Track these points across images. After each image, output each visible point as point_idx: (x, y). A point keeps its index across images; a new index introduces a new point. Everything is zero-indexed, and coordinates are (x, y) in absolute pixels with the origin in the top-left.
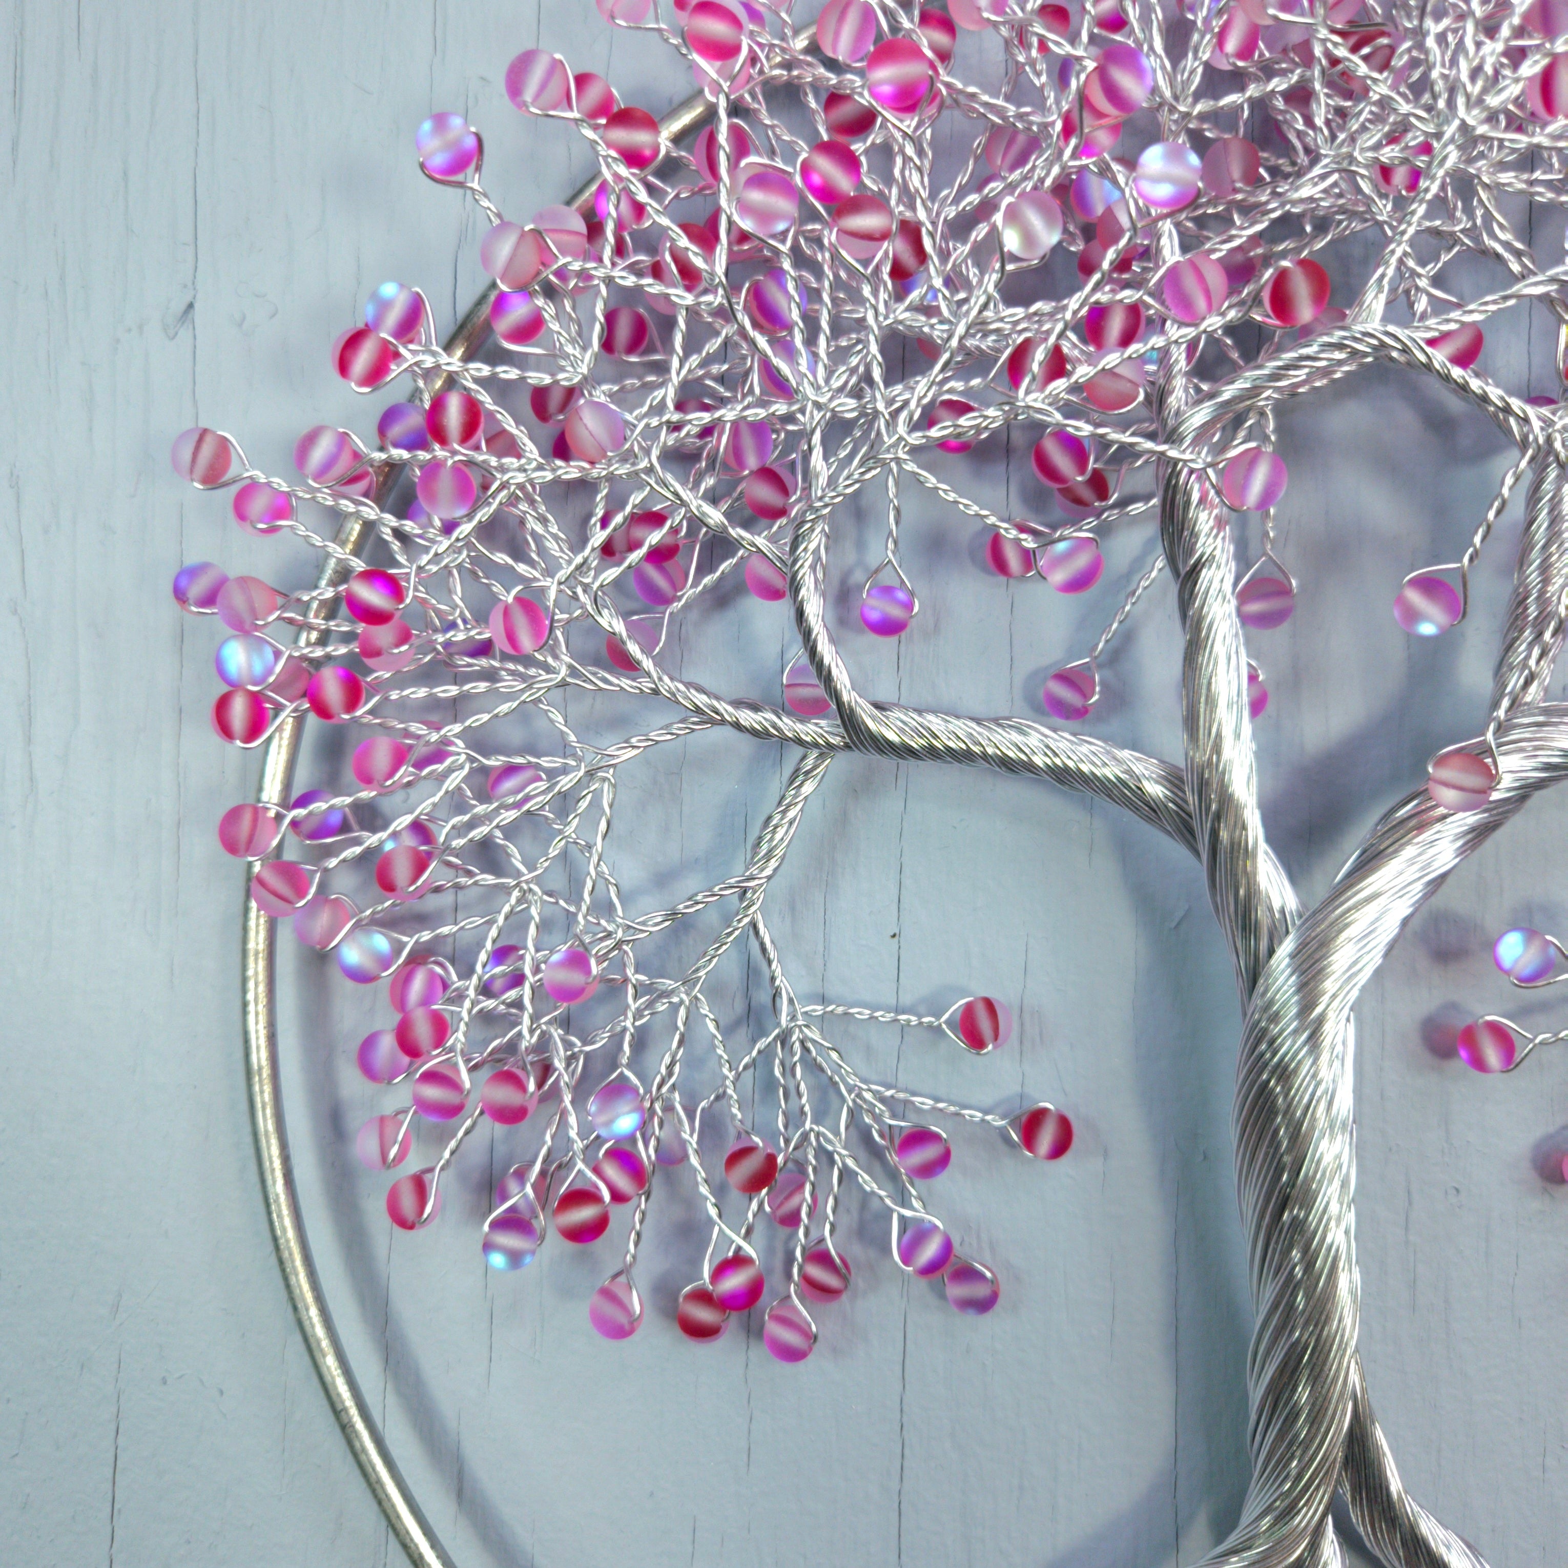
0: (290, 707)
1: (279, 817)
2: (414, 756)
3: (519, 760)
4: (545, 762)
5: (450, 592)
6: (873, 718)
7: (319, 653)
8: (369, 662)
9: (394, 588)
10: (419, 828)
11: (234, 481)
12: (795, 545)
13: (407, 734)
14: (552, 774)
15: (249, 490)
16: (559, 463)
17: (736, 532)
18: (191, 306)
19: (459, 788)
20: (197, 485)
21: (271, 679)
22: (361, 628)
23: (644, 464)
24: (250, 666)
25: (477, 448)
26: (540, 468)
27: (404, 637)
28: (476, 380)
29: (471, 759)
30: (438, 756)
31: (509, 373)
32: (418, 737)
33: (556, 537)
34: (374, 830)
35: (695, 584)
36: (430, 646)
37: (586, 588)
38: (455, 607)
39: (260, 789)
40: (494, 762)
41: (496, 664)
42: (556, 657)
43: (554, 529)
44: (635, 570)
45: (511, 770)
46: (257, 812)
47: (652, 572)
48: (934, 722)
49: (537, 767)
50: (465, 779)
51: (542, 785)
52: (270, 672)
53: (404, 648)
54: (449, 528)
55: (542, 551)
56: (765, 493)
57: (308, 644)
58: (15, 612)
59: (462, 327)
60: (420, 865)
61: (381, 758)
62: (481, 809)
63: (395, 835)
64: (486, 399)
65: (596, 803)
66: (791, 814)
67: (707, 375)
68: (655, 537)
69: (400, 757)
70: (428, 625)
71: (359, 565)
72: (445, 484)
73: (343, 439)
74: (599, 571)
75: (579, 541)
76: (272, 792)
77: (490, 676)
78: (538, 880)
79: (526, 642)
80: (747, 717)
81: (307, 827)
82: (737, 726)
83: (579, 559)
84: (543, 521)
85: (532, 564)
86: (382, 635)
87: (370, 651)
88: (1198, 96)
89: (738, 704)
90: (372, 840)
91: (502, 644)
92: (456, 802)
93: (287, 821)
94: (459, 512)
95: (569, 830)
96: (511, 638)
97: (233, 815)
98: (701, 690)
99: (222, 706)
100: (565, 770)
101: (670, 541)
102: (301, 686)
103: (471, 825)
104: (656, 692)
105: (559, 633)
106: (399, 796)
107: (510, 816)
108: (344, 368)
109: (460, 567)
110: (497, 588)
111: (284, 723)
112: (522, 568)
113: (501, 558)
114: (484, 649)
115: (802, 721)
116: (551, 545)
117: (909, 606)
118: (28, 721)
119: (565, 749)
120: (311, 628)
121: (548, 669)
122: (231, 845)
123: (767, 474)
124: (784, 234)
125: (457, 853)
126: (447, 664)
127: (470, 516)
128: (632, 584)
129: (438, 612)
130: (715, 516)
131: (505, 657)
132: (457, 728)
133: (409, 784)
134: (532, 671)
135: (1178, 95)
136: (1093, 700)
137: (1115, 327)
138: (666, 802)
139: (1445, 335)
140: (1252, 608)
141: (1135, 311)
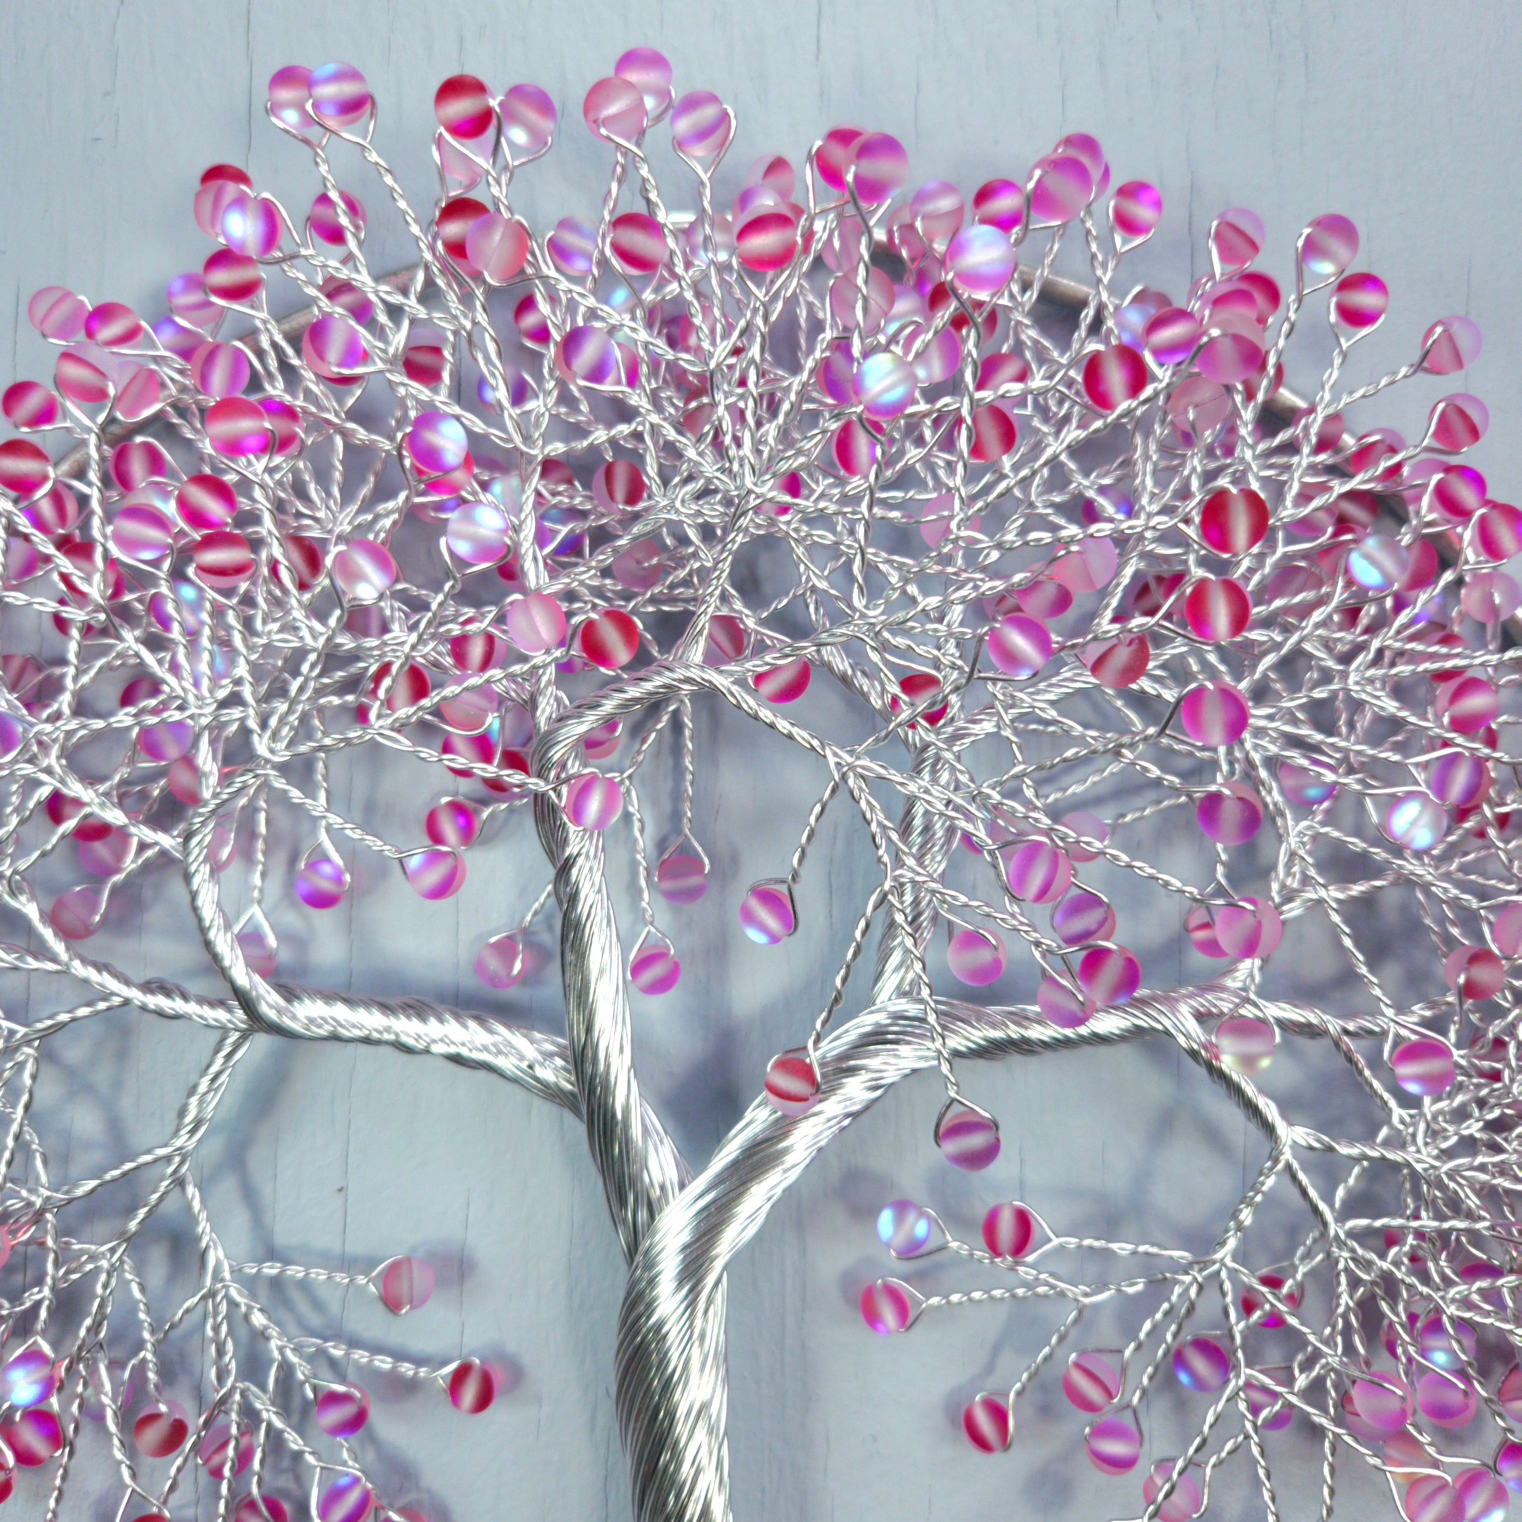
6: (278, 1009)
17: (137, 827)
23: (43, 764)
35: (136, 857)
47: (94, 845)
56: (188, 779)
65: (16, 1078)
66: (217, 1084)
74: (15, 858)
80: (153, 1001)
82: (144, 1008)
88: (548, 438)
98: (112, 973)
104: (68, 972)
117: (339, 880)
123: (188, 762)
135: (527, 439)
136: (517, 966)
137: (476, 651)
138: (122, 1055)
139: (775, 669)
140: (668, 885)
141: (490, 639)
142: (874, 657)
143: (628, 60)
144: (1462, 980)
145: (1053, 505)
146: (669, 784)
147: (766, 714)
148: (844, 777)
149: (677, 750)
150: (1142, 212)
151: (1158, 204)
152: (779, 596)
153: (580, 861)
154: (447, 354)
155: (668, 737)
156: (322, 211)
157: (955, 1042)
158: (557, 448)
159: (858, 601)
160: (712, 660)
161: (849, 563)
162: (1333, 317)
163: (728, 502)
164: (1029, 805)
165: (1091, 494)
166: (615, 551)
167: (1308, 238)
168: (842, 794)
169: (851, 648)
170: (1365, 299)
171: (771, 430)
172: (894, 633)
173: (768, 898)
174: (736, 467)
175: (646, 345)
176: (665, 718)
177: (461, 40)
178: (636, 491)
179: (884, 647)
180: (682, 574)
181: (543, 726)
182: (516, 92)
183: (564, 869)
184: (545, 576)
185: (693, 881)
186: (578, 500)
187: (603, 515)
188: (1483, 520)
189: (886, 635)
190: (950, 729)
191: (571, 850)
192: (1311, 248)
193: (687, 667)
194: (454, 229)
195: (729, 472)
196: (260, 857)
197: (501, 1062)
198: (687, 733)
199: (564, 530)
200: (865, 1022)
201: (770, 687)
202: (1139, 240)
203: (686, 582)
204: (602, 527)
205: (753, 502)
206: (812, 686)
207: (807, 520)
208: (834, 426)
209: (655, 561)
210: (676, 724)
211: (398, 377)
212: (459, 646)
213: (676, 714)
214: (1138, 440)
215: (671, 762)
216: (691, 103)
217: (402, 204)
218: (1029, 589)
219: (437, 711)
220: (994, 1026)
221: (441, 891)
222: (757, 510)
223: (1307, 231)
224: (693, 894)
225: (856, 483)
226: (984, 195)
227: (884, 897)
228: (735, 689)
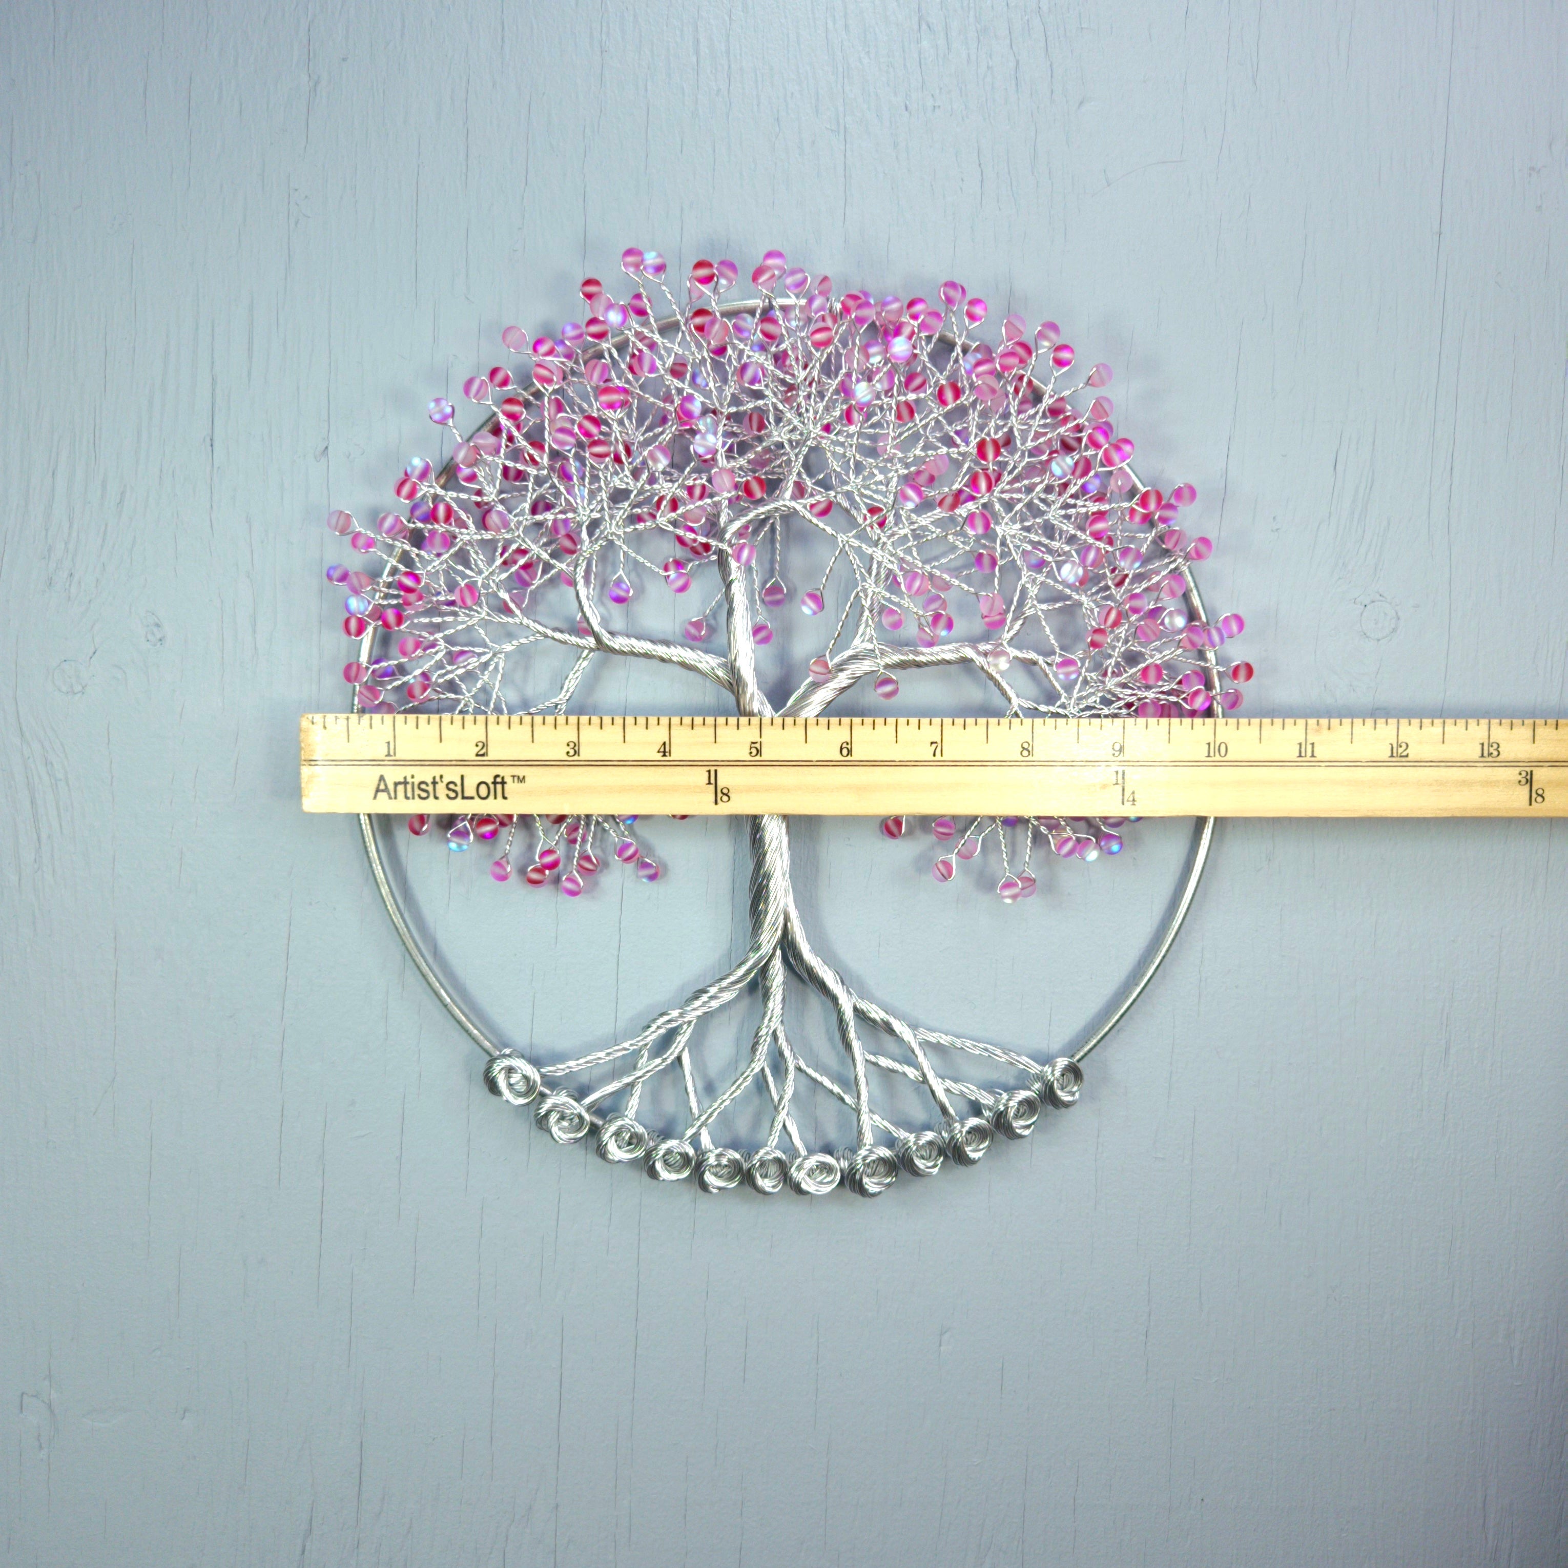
0: (373, 624)
1: (367, 668)
2: (423, 646)
3: (466, 649)
4: (477, 650)
5: (439, 579)
6: (610, 640)
7: (385, 603)
8: (406, 607)
9: (417, 578)
10: (424, 675)
11: (352, 532)
12: (576, 568)
13: (420, 636)
14: (480, 655)
15: (357, 535)
16: (483, 532)
17: (553, 562)
18: (327, 448)
19: (441, 660)
20: (337, 533)
21: (367, 613)
22: (402, 593)
23: (516, 534)
24: (358, 606)
25: (450, 524)
26: (476, 534)
27: (420, 598)
28: (451, 498)
29: (446, 648)
30: (433, 645)
31: (464, 496)
32: (425, 638)
33: (482, 560)
34: (404, 676)
35: (540, 579)
36: (431, 602)
37: (494, 581)
38: (440, 586)
39: (359, 656)
40: (456, 649)
41: (457, 609)
42: (481, 608)
43: (481, 557)
44: (517, 573)
45: (462, 653)
46: (359, 666)
47: (523, 573)
48: (633, 641)
49: (473, 652)
50: (444, 656)
51: (475, 659)
52: (366, 609)
53: (420, 602)
54: (439, 555)
55: (476, 565)
56: (568, 544)
57: (380, 597)
58: (248, 577)
59: (445, 468)
60: (425, 688)
61: (410, 645)
62: (449, 668)
63: (415, 677)
64: (454, 506)
65: (496, 668)
66: (577, 675)
67: (547, 493)
68: (522, 562)
69: (418, 645)
70: (429, 592)
71: (402, 568)
72: (438, 540)
73: (397, 519)
74: (499, 574)
75: (491, 561)
76: (364, 659)
77: (455, 614)
78: (473, 697)
79: (469, 602)
80: (558, 635)
81: (378, 673)
82: (553, 638)
83: (491, 570)
84: (477, 553)
85: (471, 569)
86: (412, 597)
87: (407, 603)
88: (729, 405)
89: (555, 630)
90: (405, 679)
91: (459, 602)
92: (440, 666)
93: (370, 671)
94: (442, 551)
95: (485, 678)
96: (463, 601)
97: (348, 667)
98: (540, 624)
99: (347, 622)
100: (484, 653)
101: (529, 561)
102: (378, 615)
103: (444, 675)
104: (521, 623)
105: (483, 598)
106: (414, 663)
107: (461, 671)
108: (398, 493)
109: (443, 570)
110: (459, 579)
111: (370, 630)
112: (468, 572)
113: (460, 567)
114: (452, 603)
115: (581, 638)
116: (480, 562)
117: (628, 591)
118: (254, 624)
119: (485, 645)
120: (381, 591)
121: (478, 612)
122: (348, 678)
123: (569, 536)
124: (569, 451)
125: (439, 686)
126: (437, 608)
127: (447, 552)
128: (515, 578)
129: (434, 588)
130: (545, 556)
131: (460, 607)
132: (441, 635)
133: (421, 657)
134: (472, 613)
135: (721, 405)
136: (703, 633)
137: (697, 492)
138: (527, 668)
139: (819, 502)
140: (768, 599)
141: (704, 487)
142: (858, 499)
143: (769, 255)
144: (1089, 640)
145: (936, 437)
146: (769, 556)
147: (815, 520)
148: (844, 546)
149: (773, 541)
150: (978, 311)
151: (986, 309)
152: (820, 473)
153: (736, 582)
154: (689, 368)
155: (769, 535)
156: (637, 303)
157: (888, 660)
158: (733, 410)
159: (852, 476)
160: (794, 498)
161: (849, 459)
162: (1051, 362)
163: (801, 434)
164: (914, 558)
165: (952, 434)
166: (756, 453)
167: (1039, 332)
168: (843, 553)
169: (849, 495)
170: (1065, 355)
171: (821, 406)
172: (865, 489)
173: (813, 597)
174: (806, 421)
175: (772, 371)
176: (768, 526)
177: (682, 210)
178: (761, 426)
179: (862, 495)
180: (778, 462)
181: (722, 525)
182: (723, 263)
183: (729, 586)
184: (725, 461)
185: (779, 597)
186: (735, 428)
187: (745, 436)
188: (1106, 450)
189: (862, 490)
190: (890, 532)
191: (732, 577)
192: (1041, 335)
193: (784, 500)
194: (699, 320)
195: (803, 423)
196: (593, 580)
197: (699, 665)
198: (778, 533)
199: (730, 441)
200: (849, 652)
201: (817, 509)
202: (977, 323)
203: (780, 466)
204: (744, 441)
205: (812, 436)
206: (833, 509)
207: (833, 442)
208: (845, 407)
209: (768, 456)
210: (773, 529)
211: (668, 377)
212: (690, 490)
213: (773, 525)
214: (971, 411)
215: (769, 547)
216: (793, 272)
217: (674, 307)
218: (918, 473)
219: (683, 516)
220: (902, 654)
221: (682, 589)
222: (814, 439)
223: (1039, 328)
224: (778, 603)
225: (852, 429)
226: (911, 304)
227: (858, 593)
228: (803, 510)
